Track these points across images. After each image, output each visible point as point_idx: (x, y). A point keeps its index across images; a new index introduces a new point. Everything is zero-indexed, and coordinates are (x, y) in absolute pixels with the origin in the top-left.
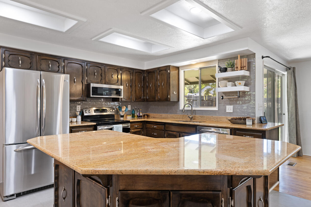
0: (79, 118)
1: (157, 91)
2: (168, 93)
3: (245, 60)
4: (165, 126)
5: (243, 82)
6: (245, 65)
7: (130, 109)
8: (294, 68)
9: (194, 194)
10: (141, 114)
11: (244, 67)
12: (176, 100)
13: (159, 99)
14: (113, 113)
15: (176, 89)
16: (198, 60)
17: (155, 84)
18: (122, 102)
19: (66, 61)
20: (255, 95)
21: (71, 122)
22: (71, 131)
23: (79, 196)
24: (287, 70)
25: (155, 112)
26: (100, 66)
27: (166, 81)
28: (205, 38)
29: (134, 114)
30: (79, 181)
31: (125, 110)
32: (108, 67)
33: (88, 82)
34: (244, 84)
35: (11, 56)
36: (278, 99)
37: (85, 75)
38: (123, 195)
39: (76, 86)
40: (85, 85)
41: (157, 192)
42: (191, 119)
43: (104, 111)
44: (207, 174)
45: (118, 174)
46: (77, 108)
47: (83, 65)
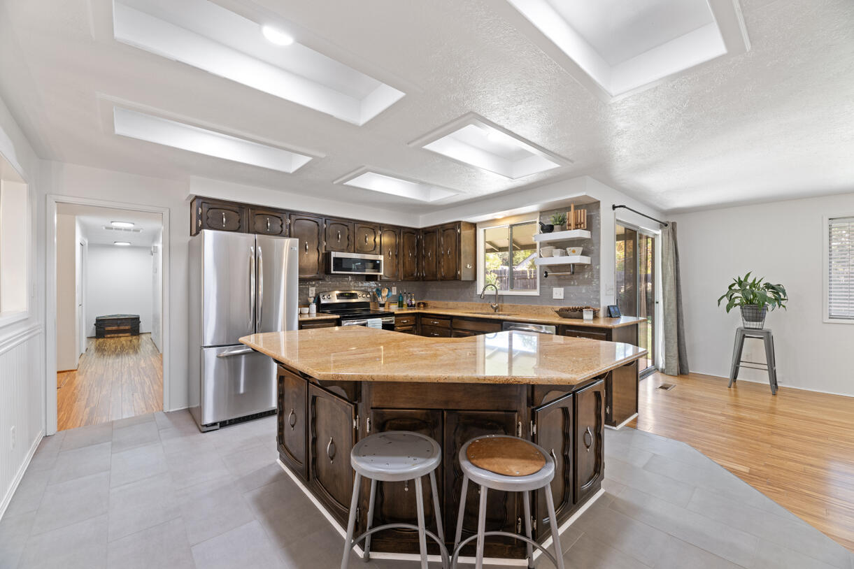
0: (314, 307)
1: (439, 263)
2: (458, 267)
3: (583, 214)
4: (451, 321)
5: (580, 249)
6: (582, 221)
7: (395, 294)
8: (674, 224)
9: (478, 415)
10: (414, 302)
11: (580, 225)
12: (470, 278)
13: (444, 277)
14: (368, 300)
15: (471, 259)
16: (507, 213)
17: (436, 252)
18: (382, 281)
19: (293, 217)
20: (599, 269)
21: (301, 313)
22: (301, 328)
23: (314, 420)
24: (661, 227)
25: (437, 299)
26: (346, 224)
27: (454, 248)
28: (514, 177)
29: (402, 302)
30: (314, 398)
31: (387, 296)
32: (360, 225)
33: (327, 249)
34: (580, 253)
35: (211, 211)
36: (646, 276)
37: (323, 238)
38: (377, 414)
39: (308, 256)
40: (323, 254)
41: (425, 411)
42: (495, 309)
43: (353, 296)
44: (489, 382)
45: (368, 380)
46: (310, 292)
47: (320, 223)
